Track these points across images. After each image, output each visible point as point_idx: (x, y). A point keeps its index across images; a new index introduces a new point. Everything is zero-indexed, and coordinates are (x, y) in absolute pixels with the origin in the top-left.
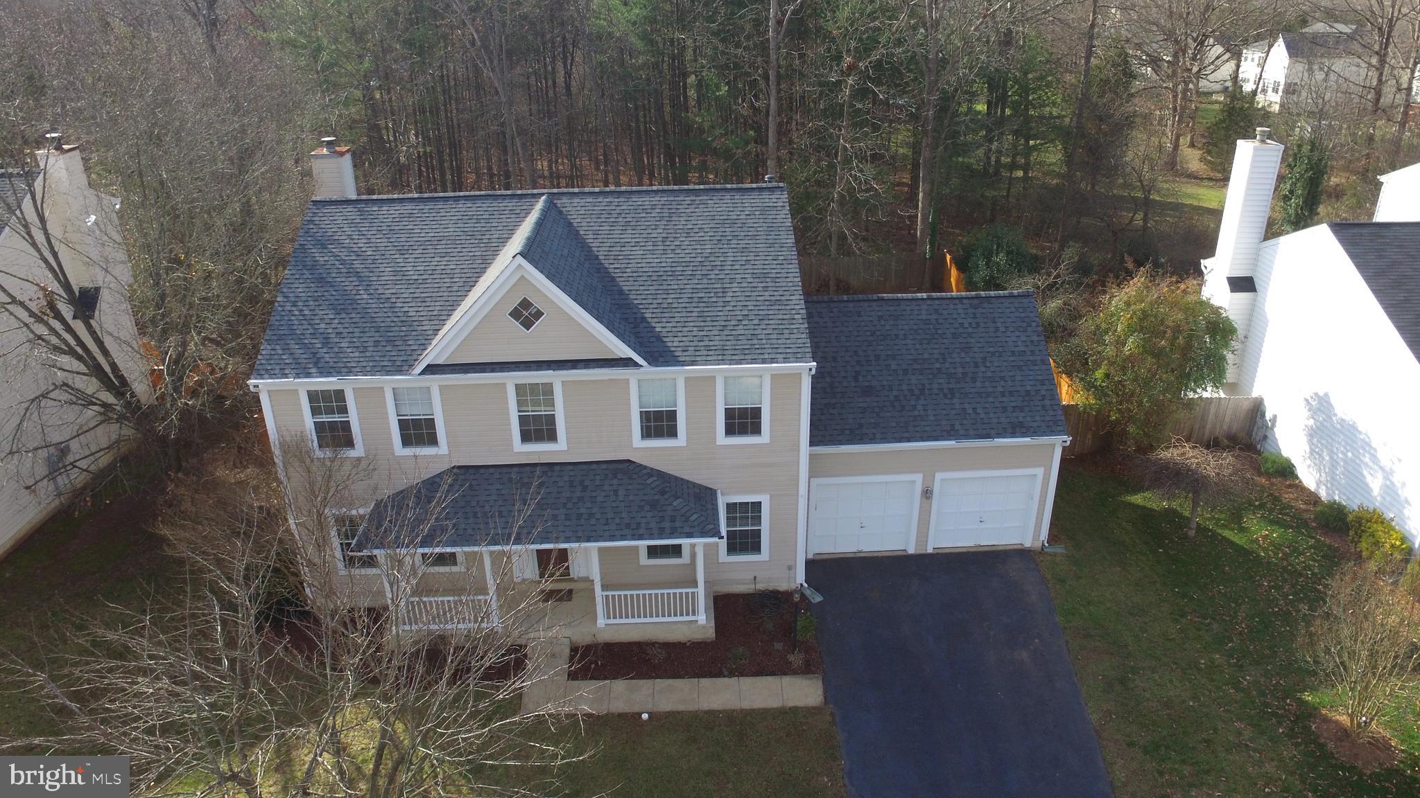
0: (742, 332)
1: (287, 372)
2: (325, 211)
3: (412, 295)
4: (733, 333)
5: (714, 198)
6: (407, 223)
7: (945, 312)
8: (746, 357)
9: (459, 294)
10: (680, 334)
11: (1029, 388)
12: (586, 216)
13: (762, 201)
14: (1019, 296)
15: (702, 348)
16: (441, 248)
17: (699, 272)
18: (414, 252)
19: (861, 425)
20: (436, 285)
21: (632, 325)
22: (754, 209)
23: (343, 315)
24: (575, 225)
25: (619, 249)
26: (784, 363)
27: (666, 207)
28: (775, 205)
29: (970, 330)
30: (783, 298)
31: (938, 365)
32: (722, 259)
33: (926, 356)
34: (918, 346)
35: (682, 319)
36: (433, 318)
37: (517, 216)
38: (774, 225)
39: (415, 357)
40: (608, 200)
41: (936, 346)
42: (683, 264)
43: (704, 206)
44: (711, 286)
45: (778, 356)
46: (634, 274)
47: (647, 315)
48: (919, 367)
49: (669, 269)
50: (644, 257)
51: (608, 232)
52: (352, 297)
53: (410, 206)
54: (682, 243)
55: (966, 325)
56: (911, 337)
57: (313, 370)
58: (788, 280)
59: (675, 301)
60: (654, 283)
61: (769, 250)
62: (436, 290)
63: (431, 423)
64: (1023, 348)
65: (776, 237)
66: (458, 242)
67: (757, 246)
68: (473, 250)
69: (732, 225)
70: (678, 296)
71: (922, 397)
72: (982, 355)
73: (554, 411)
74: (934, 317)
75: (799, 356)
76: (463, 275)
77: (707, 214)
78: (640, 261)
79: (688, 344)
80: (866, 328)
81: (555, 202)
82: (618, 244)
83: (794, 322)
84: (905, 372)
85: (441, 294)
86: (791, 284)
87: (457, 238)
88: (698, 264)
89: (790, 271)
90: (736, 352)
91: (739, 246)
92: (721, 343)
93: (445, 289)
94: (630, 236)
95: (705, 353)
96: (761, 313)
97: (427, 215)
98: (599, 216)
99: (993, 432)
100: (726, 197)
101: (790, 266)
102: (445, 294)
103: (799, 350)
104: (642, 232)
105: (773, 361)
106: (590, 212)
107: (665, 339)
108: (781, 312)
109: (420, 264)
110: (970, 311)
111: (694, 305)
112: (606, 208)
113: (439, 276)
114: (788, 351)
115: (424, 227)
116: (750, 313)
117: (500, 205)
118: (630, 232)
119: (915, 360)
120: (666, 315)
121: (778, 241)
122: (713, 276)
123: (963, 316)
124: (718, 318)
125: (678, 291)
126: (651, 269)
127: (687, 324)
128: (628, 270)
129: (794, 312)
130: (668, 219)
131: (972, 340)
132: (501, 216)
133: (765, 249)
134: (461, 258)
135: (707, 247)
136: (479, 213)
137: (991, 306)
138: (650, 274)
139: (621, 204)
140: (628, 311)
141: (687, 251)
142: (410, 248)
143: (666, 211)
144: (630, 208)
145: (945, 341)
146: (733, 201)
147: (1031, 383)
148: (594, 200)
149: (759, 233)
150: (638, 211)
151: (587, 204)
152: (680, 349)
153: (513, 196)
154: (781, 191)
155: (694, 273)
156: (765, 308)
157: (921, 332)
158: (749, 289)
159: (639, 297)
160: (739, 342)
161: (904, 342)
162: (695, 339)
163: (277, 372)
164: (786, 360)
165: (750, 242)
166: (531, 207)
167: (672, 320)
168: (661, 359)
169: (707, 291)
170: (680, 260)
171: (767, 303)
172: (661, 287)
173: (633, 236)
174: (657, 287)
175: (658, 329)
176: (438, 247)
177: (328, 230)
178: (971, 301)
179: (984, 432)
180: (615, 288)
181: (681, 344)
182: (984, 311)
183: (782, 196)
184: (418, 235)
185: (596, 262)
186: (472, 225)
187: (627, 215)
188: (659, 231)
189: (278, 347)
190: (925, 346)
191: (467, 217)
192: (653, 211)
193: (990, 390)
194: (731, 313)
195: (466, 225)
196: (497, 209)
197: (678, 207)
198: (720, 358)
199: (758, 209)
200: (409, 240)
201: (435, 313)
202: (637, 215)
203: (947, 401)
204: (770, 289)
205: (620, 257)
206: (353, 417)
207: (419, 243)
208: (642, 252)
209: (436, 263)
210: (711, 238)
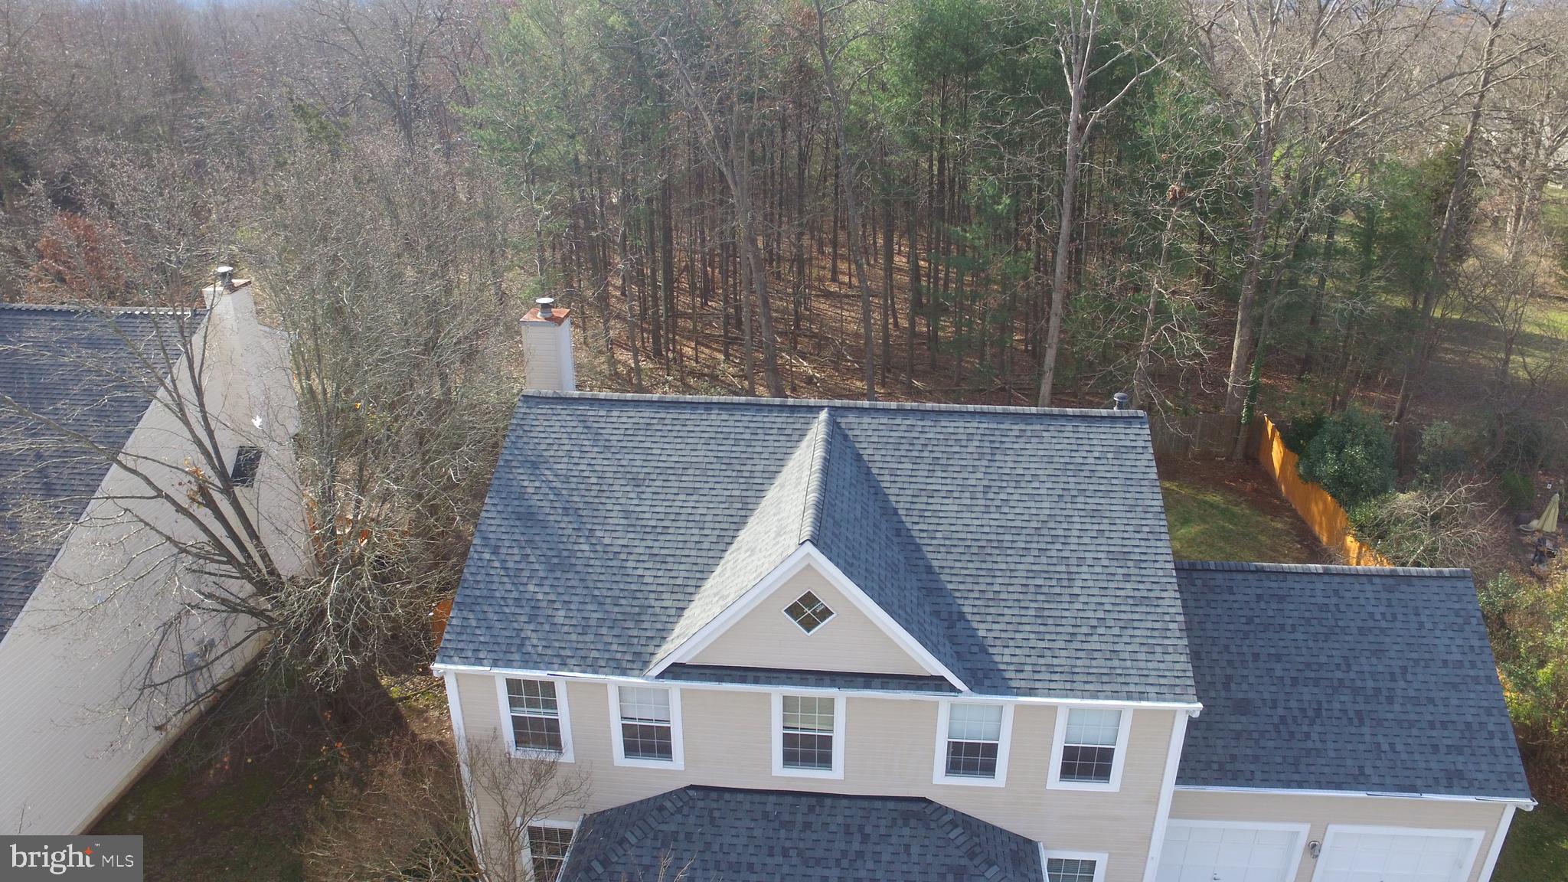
0: (1097, 646)
1: (481, 655)
2: (539, 411)
3: (648, 551)
4: (1085, 646)
5: (1051, 428)
6: (643, 439)
7: (1348, 595)
8: (1105, 687)
9: (711, 554)
10: (1011, 643)
11: (1470, 719)
12: (879, 446)
13: (1116, 437)
14: (1451, 577)
15: (1043, 669)
16: (688, 481)
17: (1034, 545)
18: (651, 483)
19: (1234, 758)
20: (681, 538)
21: (946, 624)
22: (1105, 449)
23: (558, 574)
24: (866, 458)
25: (925, 500)
26: (1158, 700)
27: (986, 438)
28: (1134, 444)
29: (1384, 624)
30: (1151, 594)
31: (1339, 674)
32: (1065, 526)
33: (1323, 659)
34: (1311, 644)
35: (1015, 620)
36: (676, 589)
37: (788, 438)
38: (1133, 476)
39: (651, 649)
40: (908, 422)
41: (1337, 645)
42: (1014, 531)
43: (1037, 440)
44: (1052, 568)
45: (1149, 689)
46: (947, 542)
47: (966, 609)
48: (1312, 675)
49: (994, 537)
50: (959, 515)
51: (910, 473)
52: (570, 546)
53: (648, 413)
54: (1010, 497)
55: (1378, 617)
56: (1302, 629)
57: (517, 657)
58: (1157, 565)
59: (1004, 588)
60: (974, 558)
61: (1129, 515)
62: (680, 545)
63: (666, 733)
64: (1459, 657)
65: (1138, 496)
66: (710, 473)
67: (1113, 508)
68: (730, 486)
69: (1077, 474)
70: (1007, 581)
71: (1318, 721)
72: (1400, 663)
73: (832, 731)
74: (1334, 600)
75: (1178, 690)
76: (717, 525)
77: (1041, 453)
78: (953, 521)
79: (1023, 660)
80: (1240, 613)
81: (839, 420)
82: (923, 493)
83: (1169, 634)
84: (1295, 681)
85: (686, 552)
86: (1161, 573)
87: (709, 466)
88: (1032, 532)
89: (1159, 551)
90: (1090, 678)
91: (1087, 507)
92: (1069, 662)
93: (692, 545)
94: (940, 481)
95: (1048, 676)
96: (1123, 616)
97: (669, 428)
98: (896, 447)
99: (1419, 782)
100: (1067, 429)
101: (1159, 544)
102: (693, 553)
103: (1177, 682)
104: (955, 475)
105: (1142, 696)
106: (885, 440)
107: (991, 650)
108: (1150, 617)
109: (660, 503)
110: (1384, 595)
111: (1030, 597)
112: (906, 434)
113: (684, 524)
114: (1162, 681)
115: (666, 446)
116: (1108, 616)
117: (765, 419)
118: (940, 474)
119: (1308, 665)
120: (992, 610)
121: (1140, 502)
122: (1054, 553)
123: (1373, 602)
124: (1064, 621)
125: (1008, 574)
126: (969, 536)
127: (1021, 628)
128: (939, 535)
129: (1167, 618)
130: (989, 457)
131: (1387, 640)
132: (767, 438)
133: (1124, 515)
134: (714, 499)
135: (1044, 505)
136: (737, 430)
137: (1411, 589)
138: (968, 543)
139: (927, 429)
140: (939, 600)
141: (1017, 511)
142: (647, 477)
143: (988, 444)
144: (938, 436)
145: (1347, 638)
146: (1076, 435)
147: (1473, 711)
148: (891, 422)
149: (1114, 488)
150: (950, 443)
151: (881, 427)
152: (1012, 667)
153: (782, 407)
154: (1141, 423)
155: (1028, 546)
156: (1128, 608)
157: (1314, 622)
158: (1104, 577)
159: (954, 579)
160: (1094, 663)
161: (1292, 636)
162: (1033, 652)
163: (470, 654)
164: (1160, 696)
165: (1102, 501)
166: (805, 426)
167: (1000, 619)
168: (987, 682)
169: (1046, 576)
170: (1010, 524)
171: (1131, 601)
172: (984, 566)
173: (944, 481)
174: (978, 565)
175: (981, 633)
176: (684, 478)
177: (542, 441)
178: (1384, 581)
179: (1407, 782)
180: (921, 562)
181: (1015, 660)
182: (1402, 596)
183: (1141, 432)
184: (657, 458)
185: (895, 518)
186: (729, 448)
187: (935, 449)
188: (980, 476)
189: (471, 615)
190: (1321, 644)
191: (722, 436)
192: (969, 443)
193: (1414, 717)
194: (1081, 614)
195: (720, 448)
196: (761, 425)
197: (1004, 439)
198: (1068, 686)
199: (1112, 449)
200: (645, 464)
201: (679, 581)
202: (948, 449)
203: (1353, 730)
204: (1133, 578)
205: (926, 514)
206: (564, 715)
207: (658, 471)
208: (955, 508)
209: (680, 504)
210: (1050, 492)
